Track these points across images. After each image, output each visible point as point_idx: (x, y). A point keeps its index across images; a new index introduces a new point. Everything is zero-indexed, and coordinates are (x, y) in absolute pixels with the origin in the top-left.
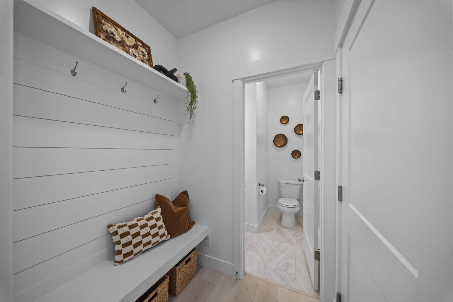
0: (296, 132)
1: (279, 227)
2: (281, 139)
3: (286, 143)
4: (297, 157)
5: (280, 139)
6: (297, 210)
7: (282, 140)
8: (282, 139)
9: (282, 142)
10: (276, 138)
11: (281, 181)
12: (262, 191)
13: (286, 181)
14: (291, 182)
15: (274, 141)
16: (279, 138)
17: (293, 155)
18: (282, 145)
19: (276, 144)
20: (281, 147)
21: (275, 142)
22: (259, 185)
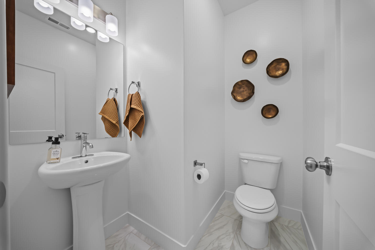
0: (270, 75)
1: (236, 243)
2: (244, 89)
3: (252, 94)
4: (270, 116)
5: (242, 90)
6: (271, 217)
7: (246, 90)
8: (246, 88)
9: (246, 94)
10: (236, 89)
11: (243, 155)
12: (199, 177)
13: (254, 157)
14: (261, 157)
15: (232, 93)
16: (240, 88)
17: (264, 112)
18: (245, 97)
19: (236, 98)
20: (244, 101)
21: (235, 94)
22: (195, 163)
